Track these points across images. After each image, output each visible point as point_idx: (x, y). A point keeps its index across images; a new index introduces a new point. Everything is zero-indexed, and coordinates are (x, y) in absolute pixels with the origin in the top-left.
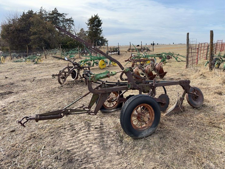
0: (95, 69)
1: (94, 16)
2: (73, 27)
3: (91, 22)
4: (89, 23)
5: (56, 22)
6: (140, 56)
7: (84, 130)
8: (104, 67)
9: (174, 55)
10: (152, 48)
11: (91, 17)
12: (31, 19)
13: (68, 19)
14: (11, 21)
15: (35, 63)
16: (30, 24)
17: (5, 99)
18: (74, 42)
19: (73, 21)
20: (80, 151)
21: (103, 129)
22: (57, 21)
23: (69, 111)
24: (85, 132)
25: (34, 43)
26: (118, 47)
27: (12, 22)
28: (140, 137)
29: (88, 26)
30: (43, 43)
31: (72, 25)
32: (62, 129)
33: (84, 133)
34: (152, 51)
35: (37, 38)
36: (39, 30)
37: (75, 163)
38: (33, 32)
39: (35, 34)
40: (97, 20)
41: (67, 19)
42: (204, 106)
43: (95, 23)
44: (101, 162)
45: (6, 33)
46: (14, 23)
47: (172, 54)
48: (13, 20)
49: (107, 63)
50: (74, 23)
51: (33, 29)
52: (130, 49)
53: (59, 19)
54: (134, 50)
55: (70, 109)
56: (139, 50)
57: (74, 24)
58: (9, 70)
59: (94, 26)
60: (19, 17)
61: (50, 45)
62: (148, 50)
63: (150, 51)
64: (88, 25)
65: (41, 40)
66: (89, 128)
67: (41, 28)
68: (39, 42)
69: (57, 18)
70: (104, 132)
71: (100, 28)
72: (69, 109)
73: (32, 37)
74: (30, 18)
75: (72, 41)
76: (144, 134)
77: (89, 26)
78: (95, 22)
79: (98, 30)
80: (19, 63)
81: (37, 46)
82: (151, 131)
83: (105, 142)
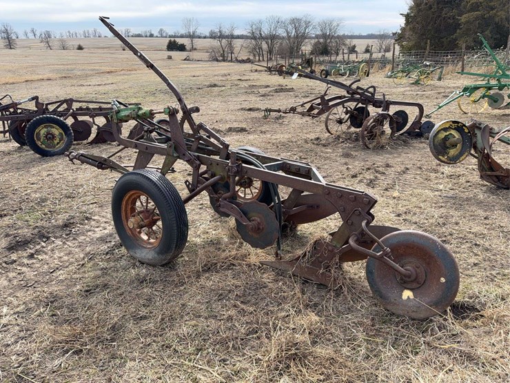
73: (464, 18)
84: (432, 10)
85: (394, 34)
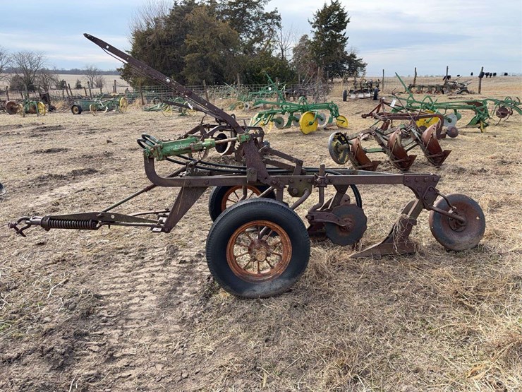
0: (292, 133)
1: (329, 4)
2: (278, 31)
3: (322, 18)
4: (317, 22)
5: (243, 21)
6: (413, 105)
7: (158, 261)
8: (312, 128)
9: (519, 106)
10: (478, 86)
11: (321, 8)
12: (189, 17)
13: (269, 12)
14: (151, 22)
15: (180, 115)
16: (187, 28)
17: (77, 182)
18: (275, 68)
19: (279, 18)
20: (118, 302)
21: (195, 266)
22: (245, 18)
23: (113, 217)
24: (157, 266)
25: (192, 70)
26: (381, 80)
27: (153, 25)
28: (247, 294)
29: (313, 29)
30: (208, 71)
31: (276, 27)
32: (122, 252)
33: (151, 269)
34: (477, 92)
35: (198, 58)
36: (202, 40)
37: (91, 322)
38: (191, 46)
39: (194, 49)
40: (337, 12)
41: (267, 13)
42: (478, 248)
43: (330, 21)
44: (138, 331)
45: (140, 49)
46: (156, 27)
47: (516, 104)
48: (156, 20)
49: (322, 120)
50: (282, 23)
51: (191, 40)
52: (414, 86)
53: (249, 15)
54: (424, 89)
55: (115, 215)
56: (439, 89)
57: (282, 25)
58: (127, 126)
59: (327, 29)
60: (168, 13)
61: (224, 75)
62: (464, 89)
63: (468, 92)
64: (314, 27)
65: (205, 63)
66: (170, 259)
67: (207, 36)
68: (201, 69)
69: (245, 11)
70: (191, 273)
71: (342, 33)
72: (113, 214)
73: (187, 58)
74: (187, 15)
75: (271, 66)
76: (259, 290)
77: (316, 29)
78: (332, 20)
79: (337, 37)
80: (153, 112)
81: (196, 77)
82: (278, 287)
83: (178, 293)
84: (156, 49)
85: (119, 70)
